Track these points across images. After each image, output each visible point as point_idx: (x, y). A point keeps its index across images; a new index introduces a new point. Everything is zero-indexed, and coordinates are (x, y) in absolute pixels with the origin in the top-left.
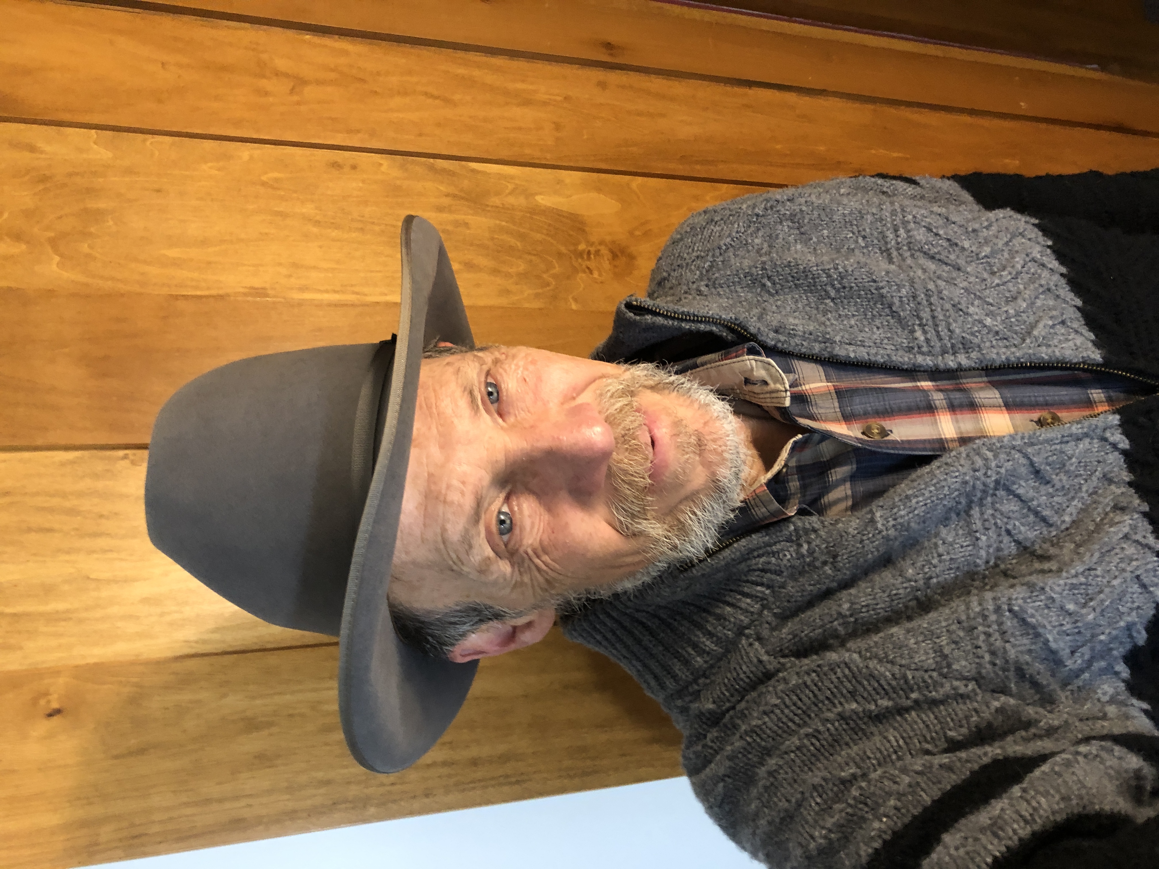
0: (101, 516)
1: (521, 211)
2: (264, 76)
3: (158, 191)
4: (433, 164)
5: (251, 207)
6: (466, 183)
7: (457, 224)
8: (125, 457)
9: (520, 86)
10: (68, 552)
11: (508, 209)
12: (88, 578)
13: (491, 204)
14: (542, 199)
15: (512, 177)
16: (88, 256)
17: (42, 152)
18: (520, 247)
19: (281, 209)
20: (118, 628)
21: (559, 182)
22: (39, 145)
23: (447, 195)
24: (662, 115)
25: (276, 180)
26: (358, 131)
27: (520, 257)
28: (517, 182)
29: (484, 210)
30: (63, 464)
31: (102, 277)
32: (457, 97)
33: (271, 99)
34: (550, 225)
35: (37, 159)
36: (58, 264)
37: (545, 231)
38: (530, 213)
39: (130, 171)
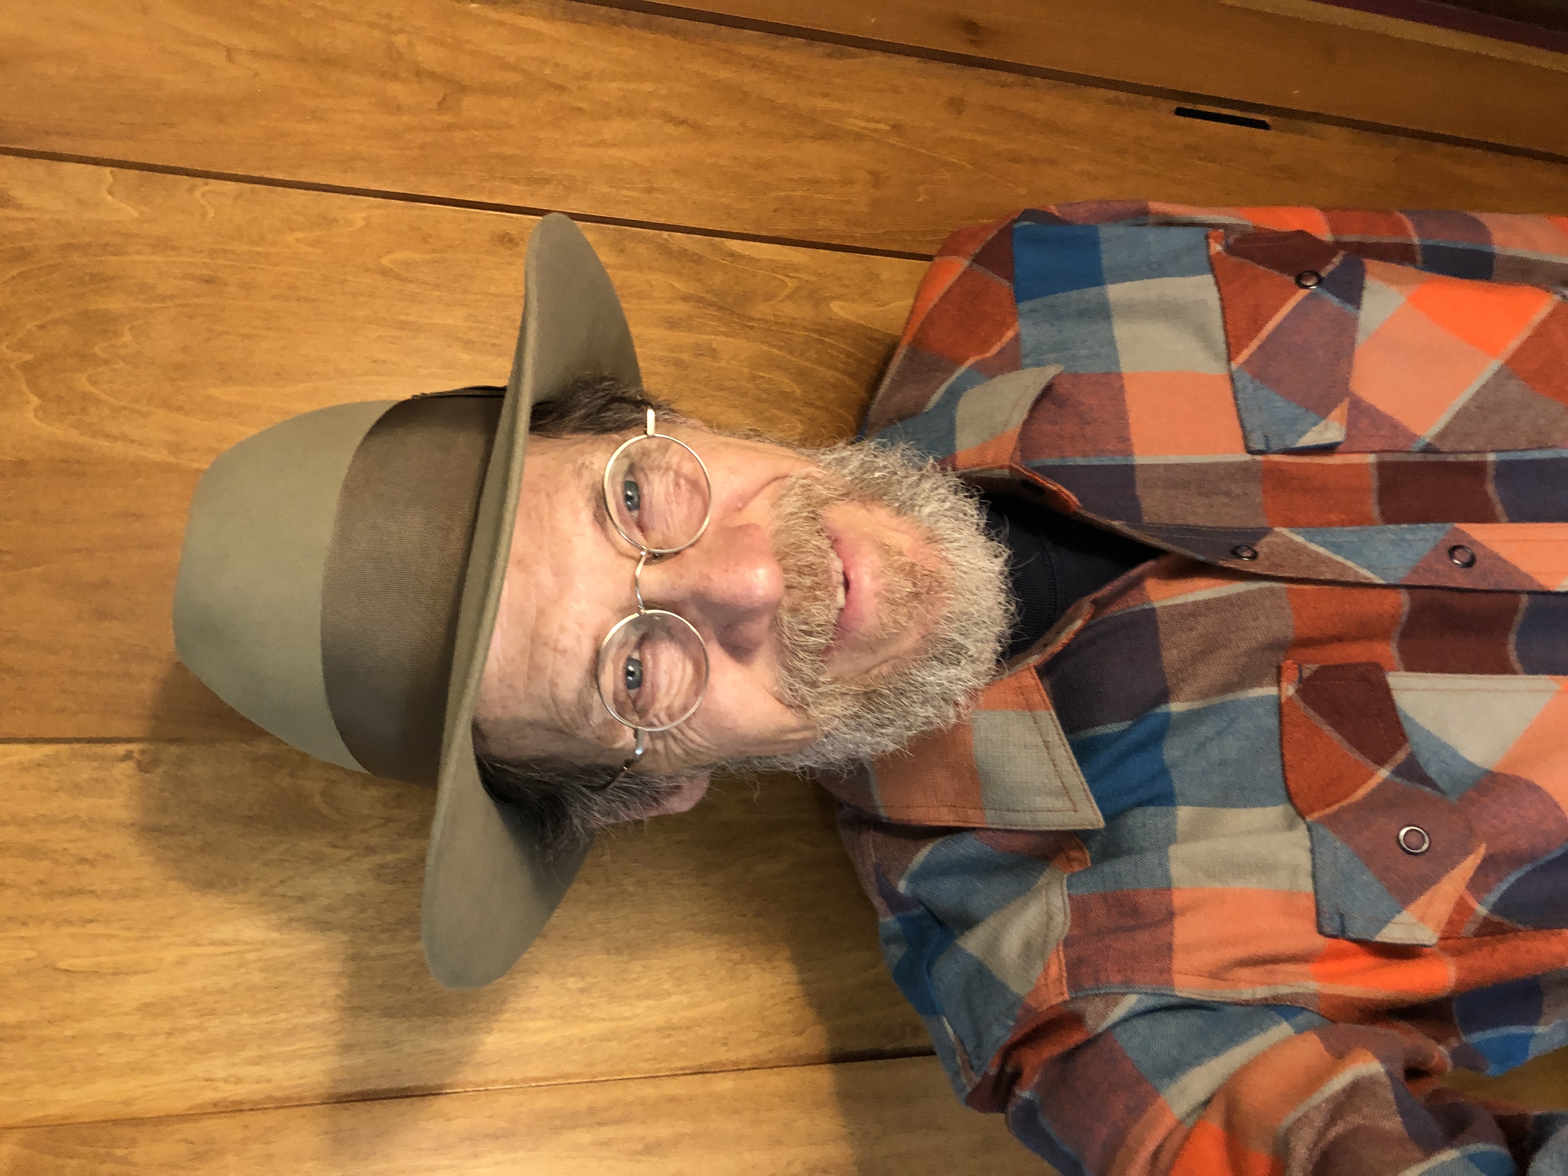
0: (82, 860)
1: (805, 329)
2: (396, 77)
3: (209, 281)
4: (667, 240)
5: (360, 313)
6: (718, 279)
7: (699, 350)
8: (128, 756)
9: (821, 103)
10: (24, 924)
11: (784, 324)
12: (56, 969)
13: (758, 316)
14: (842, 308)
15: (795, 268)
16: (85, 396)
17: (19, 207)
18: (798, 393)
19: (411, 318)
20: (100, 1055)
21: (873, 277)
22: (13, 193)
23: (685, 298)
24: (1052, 163)
25: (407, 264)
26: (547, 181)
27: (797, 412)
28: (802, 276)
29: (744, 326)
30: (24, 768)
31: (107, 436)
32: (713, 122)
33: (406, 119)
34: (849, 355)
35: (9, 219)
36: (35, 410)
37: (840, 365)
38: (819, 331)
39: (163, 244)
